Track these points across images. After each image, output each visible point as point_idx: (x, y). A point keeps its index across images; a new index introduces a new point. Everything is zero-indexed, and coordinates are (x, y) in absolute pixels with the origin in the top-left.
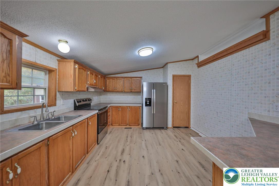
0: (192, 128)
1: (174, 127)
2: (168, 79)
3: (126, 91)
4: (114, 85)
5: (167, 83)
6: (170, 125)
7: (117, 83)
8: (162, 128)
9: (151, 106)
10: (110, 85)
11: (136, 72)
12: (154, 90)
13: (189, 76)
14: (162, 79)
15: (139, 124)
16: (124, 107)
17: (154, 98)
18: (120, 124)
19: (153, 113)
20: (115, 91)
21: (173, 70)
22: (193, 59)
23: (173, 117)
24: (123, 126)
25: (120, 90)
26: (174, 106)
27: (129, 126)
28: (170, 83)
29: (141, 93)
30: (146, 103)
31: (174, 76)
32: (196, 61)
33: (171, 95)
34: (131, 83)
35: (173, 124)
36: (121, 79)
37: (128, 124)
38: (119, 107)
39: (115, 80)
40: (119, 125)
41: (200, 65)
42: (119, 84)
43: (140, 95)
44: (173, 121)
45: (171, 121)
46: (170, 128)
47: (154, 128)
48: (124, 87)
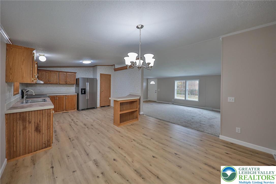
0: (111, 106)
1: (101, 107)
2: (97, 76)
3: (61, 83)
4: (48, 78)
5: (97, 79)
6: (98, 105)
7: (51, 76)
8: (94, 108)
9: (85, 94)
10: (42, 77)
11: (69, 68)
12: (88, 83)
13: (110, 75)
14: (92, 75)
15: (75, 108)
16: (61, 96)
17: (88, 89)
18: (57, 110)
19: (87, 98)
20: (49, 83)
21: (100, 71)
22: (112, 65)
23: (100, 100)
24: (60, 112)
25: (55, 82)
26: (101, 93)
27: (66, 111)
28: (98, 78)
29: (74, 85)
30: (82, 92)
31: (101, 74)
32: (113, 67)
33: (99, 86)
34: (66, 77)
35: (100, 105)
36: (56, 73)
37: (65, 110)
38: (55, 96)
39: (49, 73)
40: (56, 112)
41: (116, 70)
42: (54, 78)
43: (74, 87)
44: (100, 103)
45: (99, 103)
46: (99, 107)
47: (87, 109)
48: (58, 80)
